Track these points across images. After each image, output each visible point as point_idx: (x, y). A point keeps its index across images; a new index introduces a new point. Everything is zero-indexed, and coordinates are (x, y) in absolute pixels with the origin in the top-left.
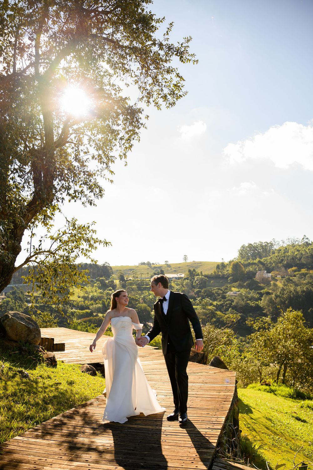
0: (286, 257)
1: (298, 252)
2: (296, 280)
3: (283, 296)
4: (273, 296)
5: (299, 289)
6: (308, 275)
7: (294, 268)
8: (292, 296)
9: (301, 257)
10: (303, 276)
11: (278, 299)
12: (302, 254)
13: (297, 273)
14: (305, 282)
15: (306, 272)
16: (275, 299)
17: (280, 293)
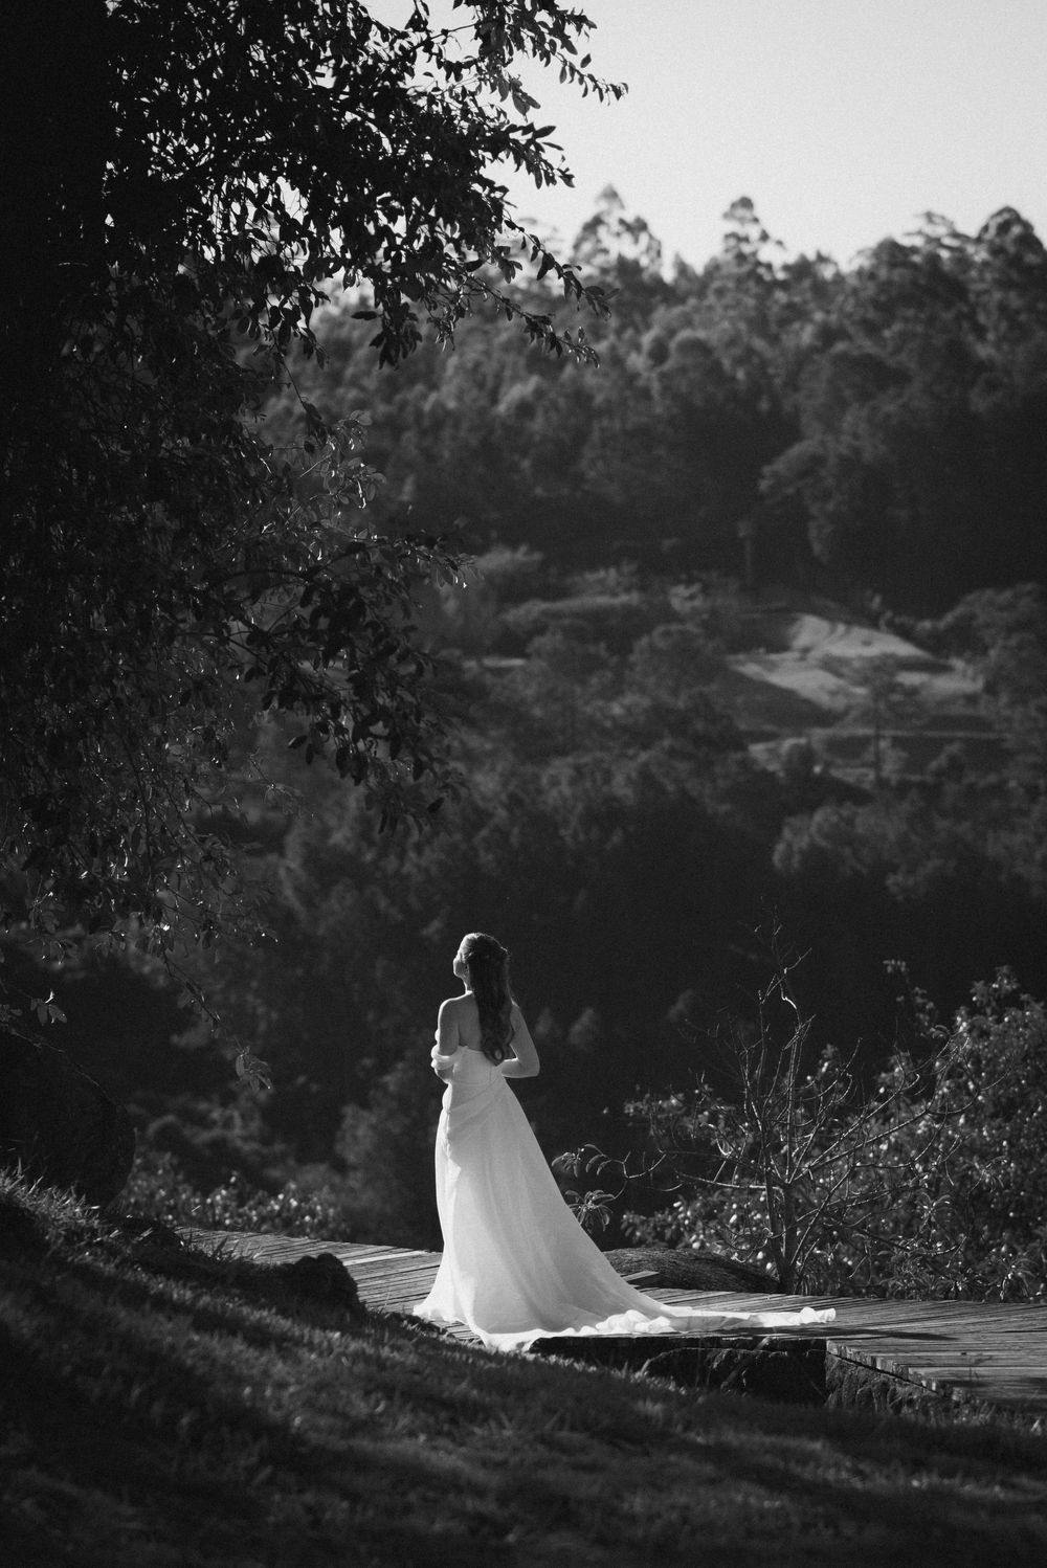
0: (409, 436)
1: (534, 381)
2: (530, 692)
3: (391, 863)
4: (290, 864)
5: (558, 782)
6: (657, 638)
7: (497, 560)
8: (486, 858)
9: (581, 437)
10: (601, 649)
11: (340, 902)
12: (581, 397)
13: (535, 608)
14: (617, 709)
15: (633, 598)
16: (308, 901)
17: (365, 836)
